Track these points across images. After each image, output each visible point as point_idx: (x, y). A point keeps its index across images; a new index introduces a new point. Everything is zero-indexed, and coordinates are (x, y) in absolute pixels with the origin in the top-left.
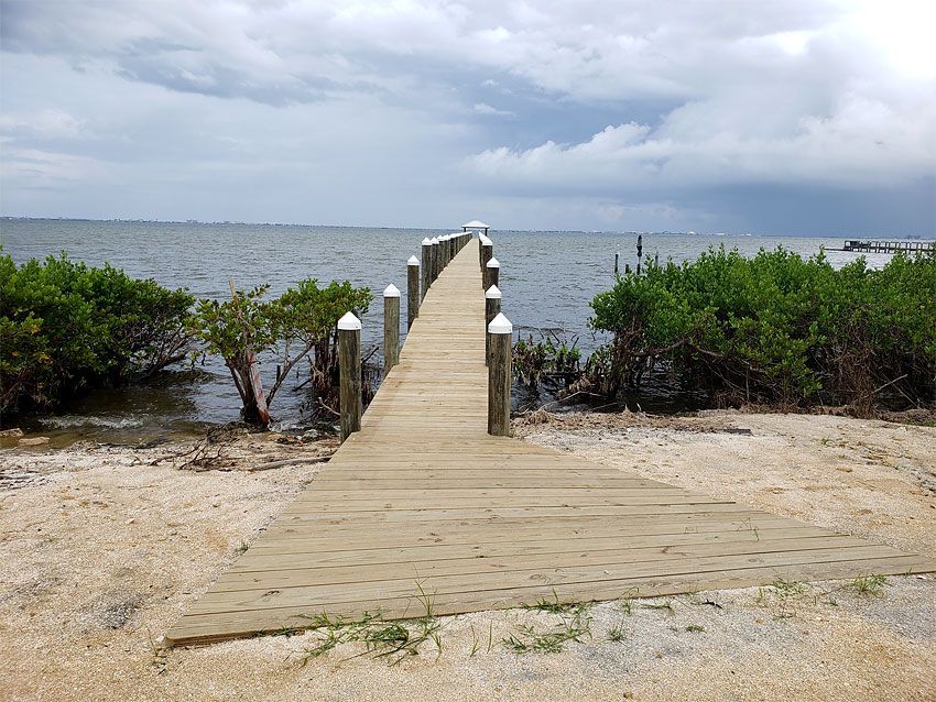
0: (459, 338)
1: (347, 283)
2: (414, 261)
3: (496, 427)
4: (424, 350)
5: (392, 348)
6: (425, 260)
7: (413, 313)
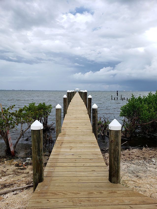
0: (80, 121)
1: (44, 103)
2: (65, 96)
3: (114, 179)
4: (69, 126)
5: (59, 127)
6: (68, 96)
7: (65, 112)
